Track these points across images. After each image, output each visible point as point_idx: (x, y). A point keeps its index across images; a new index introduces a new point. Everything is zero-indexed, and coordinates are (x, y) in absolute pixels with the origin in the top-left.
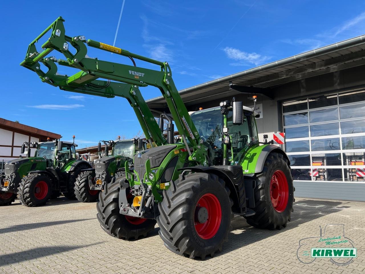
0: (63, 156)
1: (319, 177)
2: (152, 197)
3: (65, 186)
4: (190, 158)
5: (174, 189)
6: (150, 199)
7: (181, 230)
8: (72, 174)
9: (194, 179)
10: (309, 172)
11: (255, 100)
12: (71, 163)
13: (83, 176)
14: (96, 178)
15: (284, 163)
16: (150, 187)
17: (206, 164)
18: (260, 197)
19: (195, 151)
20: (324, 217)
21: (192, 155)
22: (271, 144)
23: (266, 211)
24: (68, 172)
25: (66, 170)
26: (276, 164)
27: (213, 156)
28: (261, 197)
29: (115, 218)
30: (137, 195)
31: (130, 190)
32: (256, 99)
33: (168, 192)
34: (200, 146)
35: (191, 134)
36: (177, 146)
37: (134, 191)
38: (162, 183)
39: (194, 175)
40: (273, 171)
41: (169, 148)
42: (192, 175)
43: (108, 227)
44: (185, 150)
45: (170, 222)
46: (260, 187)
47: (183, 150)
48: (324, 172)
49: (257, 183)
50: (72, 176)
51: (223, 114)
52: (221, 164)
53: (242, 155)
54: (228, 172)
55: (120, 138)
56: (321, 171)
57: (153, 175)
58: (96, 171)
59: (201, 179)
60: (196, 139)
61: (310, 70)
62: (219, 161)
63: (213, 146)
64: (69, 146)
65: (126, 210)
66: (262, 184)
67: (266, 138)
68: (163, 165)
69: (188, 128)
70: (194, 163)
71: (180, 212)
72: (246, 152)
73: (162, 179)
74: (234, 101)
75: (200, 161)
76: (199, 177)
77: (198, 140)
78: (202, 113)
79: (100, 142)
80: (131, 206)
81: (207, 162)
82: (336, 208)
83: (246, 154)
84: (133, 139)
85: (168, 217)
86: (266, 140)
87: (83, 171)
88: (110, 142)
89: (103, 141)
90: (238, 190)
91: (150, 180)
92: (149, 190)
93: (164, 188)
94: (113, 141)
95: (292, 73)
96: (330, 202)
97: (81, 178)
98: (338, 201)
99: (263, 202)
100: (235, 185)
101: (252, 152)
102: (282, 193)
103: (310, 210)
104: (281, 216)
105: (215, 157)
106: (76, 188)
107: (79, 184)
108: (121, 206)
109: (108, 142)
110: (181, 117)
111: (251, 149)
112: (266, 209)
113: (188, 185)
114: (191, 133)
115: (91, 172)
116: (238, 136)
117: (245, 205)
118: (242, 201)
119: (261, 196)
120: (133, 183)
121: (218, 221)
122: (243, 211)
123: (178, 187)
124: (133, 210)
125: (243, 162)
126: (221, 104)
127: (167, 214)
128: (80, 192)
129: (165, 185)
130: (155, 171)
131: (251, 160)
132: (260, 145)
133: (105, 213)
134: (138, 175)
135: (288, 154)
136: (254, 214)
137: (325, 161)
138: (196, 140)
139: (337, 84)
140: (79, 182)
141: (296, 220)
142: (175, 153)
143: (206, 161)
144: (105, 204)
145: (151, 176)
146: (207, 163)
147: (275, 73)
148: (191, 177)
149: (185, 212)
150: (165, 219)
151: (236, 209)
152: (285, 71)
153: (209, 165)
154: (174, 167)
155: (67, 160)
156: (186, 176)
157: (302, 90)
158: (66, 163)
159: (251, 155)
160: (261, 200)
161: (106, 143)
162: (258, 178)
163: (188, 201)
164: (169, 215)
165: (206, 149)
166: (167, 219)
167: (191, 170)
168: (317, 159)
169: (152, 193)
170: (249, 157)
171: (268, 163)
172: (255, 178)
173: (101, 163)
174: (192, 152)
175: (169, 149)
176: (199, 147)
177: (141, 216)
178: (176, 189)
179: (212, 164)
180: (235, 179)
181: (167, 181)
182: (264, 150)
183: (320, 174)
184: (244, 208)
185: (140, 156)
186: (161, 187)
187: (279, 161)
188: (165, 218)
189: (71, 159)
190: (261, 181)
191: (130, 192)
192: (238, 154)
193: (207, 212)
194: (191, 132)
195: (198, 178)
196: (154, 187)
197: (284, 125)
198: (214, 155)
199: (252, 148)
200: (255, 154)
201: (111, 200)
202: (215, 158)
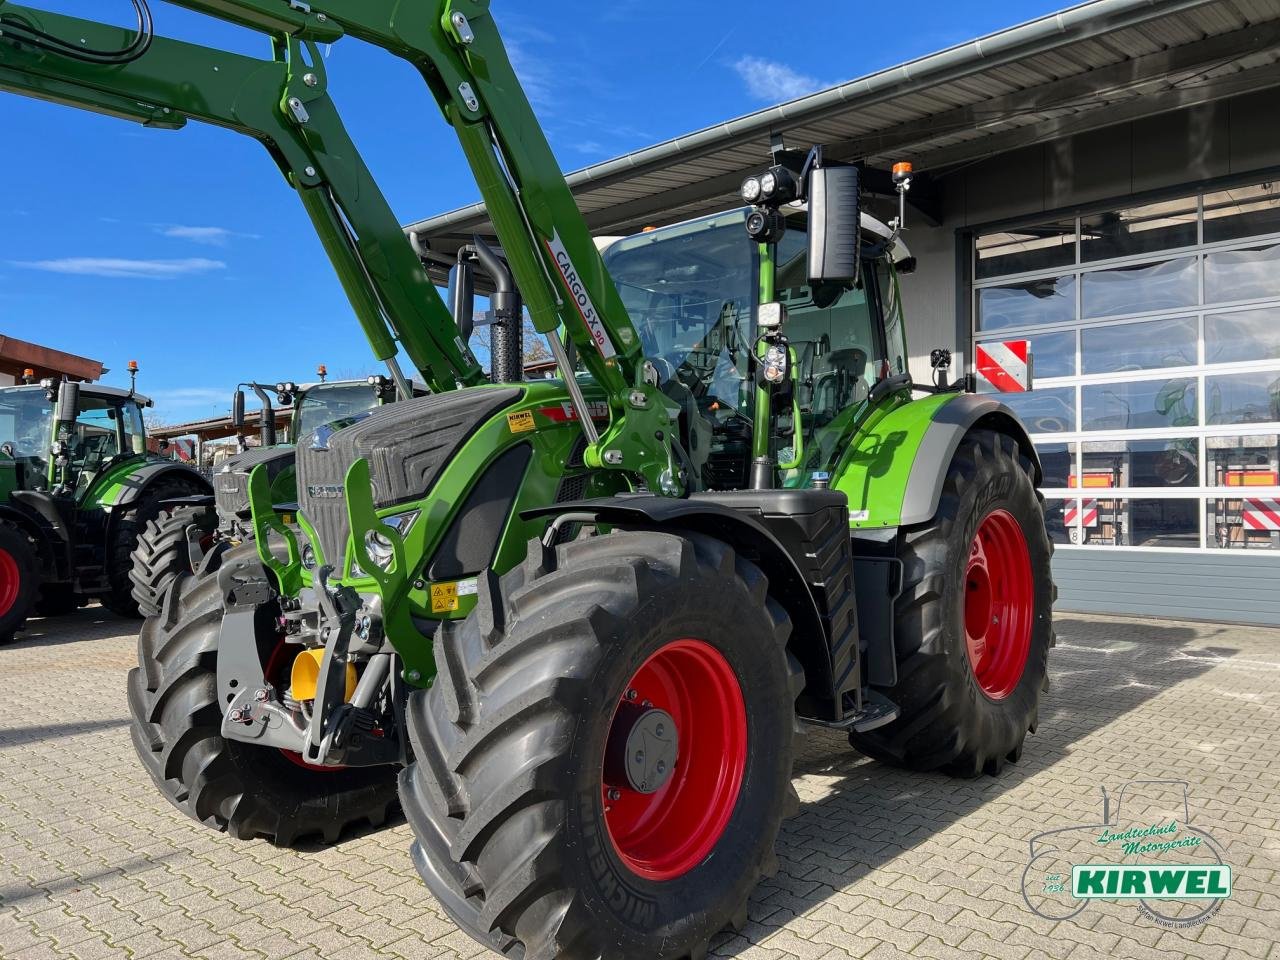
0: (94, 446)
1: (1098, 529)
2: (389, 654)
3: (99, 567)
4: (592, 456)
5: (491, 625)
6: (375, 664)
7: (527, 854)
8: (127, 518)
9: (605, 569)
10: (1062, 511)
11: (906, 185)
12: (123, 472)
13: (164, 526)
14: (219, 535)
15: (1021, 477)
16: (373, 602)
17: (670, 483)
18: (922, 637)
19: (616, 419)
20: (1156, 699)
21: (603, 440)
22: (963, 391)
23: (946, 701)
24: (108, 510)
25: (101, 502)
26: (991, 484)
27: (706, 446)
28: (925, 639)
29: (211, 751)
30: (312, 643)
31: (279, 614)
32: (907, 180)
33: (463, 635)
34: (642, 396)
35: (594, 332)
36: (522, 393)
37: (298, 623)
38: (440, 579)
39: (603, 544)
40: (980, 516)
41: (480, 402)
42: (592, 546)
43: (183, 789)
44: (569, 415)
45: (468, 810)
46: (921, 591)
47: (555, 411)
48: (1119, 512)
49: (908, 574)
50: (129, 526)
51: (760, 238)
52: (744, 482)
53: (837, 439)
54: (781, 525)
55: (324, 374)
56: (1108, 505)
57: (388, 542)
58: (217, 505)
59: (643, 569)
60: (620, 361)
61: (1110, 92)
62: (731, 470)
63: (706, 400)
64: (116, 403)
65: (258, 718)
66: (933, 580)
67: (941, 365)
68: (450, 488)
69: (582, 300)
70: (614, 478)
71: (524, 752)
72: (857, 428)
73: (442, 563)
74: (815, 168)
75: (641, 470)
76: (631, 558)
77: (635, 363)
78: (655, 243)
79: (242, 389)
80: (281, 699)
81: (674, 471)
82: (1184, 657)
83: (858, 435)
84: (374, 377)
85: (456, 777)
86: (943, 376)
87: (168, 507)
88: (280, 388)
89: (251, 386)
90: (824, 609)
91: (370, 567)
92: (369, 620)
93: (455, 606)
94: (292, 385)
95: (1031, 105)
96: (1149, 627)
97: (159, 532)
98: (1178, 624)
99: (937, 659)
100: (810, 585)
101: (886, 425)
102: (1006, 609)
103: (1086, 666)
104: (1003, 716)
105: (711, 451)
106: (137, 574)
107: (148, 555)
108: (230, 697)
109: (273, 389)
110: (542, 241)
111: (878, 412)
112: (946, 692)
113: (573, 598)
114: (599, 327)
115: (202, 509)
116: (815, 354)
117: (853, 682)
118: (841, 661)
119: (923, 632)
120: (294, 582)
121: (731, 778)
122: (845, 709)
123: (515, 612)
124: (290, 719)
125: (842, 474)
126: (751, 189)
127: (452, 762)
128: (154, 589)
129: (460, 593)
130: (404, 524)
131: (879, 463)
132: (916, 395)
133: (164, 720)
134: (315, 538)
135: (1036, 439)
136: (892, 716)
137: (1125, 468)
138: (623, 362)
139: (1200, 160)
140: (151, 552)
141: (1051, 722)
142: (515, 427)
143: (669, 470)
144: (162, 679)
145: (382, 545)
146: (675, 478)
147: (960, 106)
148: (591, 554)
149: (548, 755)
150: (437, 791)
151: (818, 702)
152: (1000, 99)
153: (688, 489)
154: (507, 501)
155: (108, 459)
156: (562, 549)
157: (1057, 185)
158: (102, 473)
159: (882, 441)
160: (924, 650)
161: (266, 391)
162: (910, 547)
163: (566, 694)
164: (462, 769)
165: (674, 413)
166: (449, 790)
167: (592, 516)
168: (1096, 462)
169: (383, 636)
170: (870, 452)
171: (959, 480)
172: (899, 547)
173: (239, 472)
174: (601, 423)
175: (479, 407)
176: (636, 397)
177: (318, 761)
178: (507, 620)
179: (699, 482)
180: (814, 555)
181: (466, 570)
182: (941, 416)
183: (1105, 518)
184: (852, 693)
185: (323, 440)
186: (434, 603)
187: (1004, 468)
188: (441, 784)
189: (126, 458)
190: (928, 562)
191: (278, 628)
192: (821, 435)
193: (671, 732)
194: (598, 319)
195: (627, 562)
196: (396, 599)
197: (978, 329)
198: (708, 445)
199: (884, 409)
200: (897, 439)
201: (191, 663)
202: (711, 455)
